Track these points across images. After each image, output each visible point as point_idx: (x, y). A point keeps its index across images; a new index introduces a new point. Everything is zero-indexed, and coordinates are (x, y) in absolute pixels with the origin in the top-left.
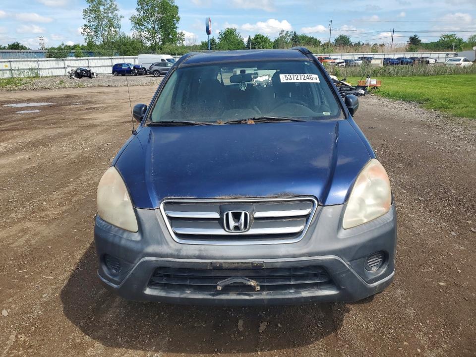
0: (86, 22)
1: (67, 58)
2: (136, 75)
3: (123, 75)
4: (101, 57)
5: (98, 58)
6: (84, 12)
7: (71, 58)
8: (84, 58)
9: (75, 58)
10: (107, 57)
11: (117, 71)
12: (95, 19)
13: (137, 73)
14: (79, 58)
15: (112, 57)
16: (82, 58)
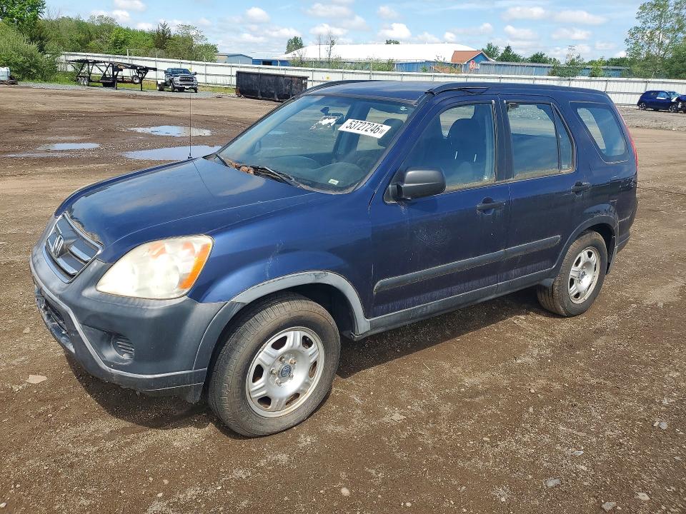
0: (639, 24)
1: (577, 78)
2: (677, 111)
3: (656, 110)
4: (630, 79)
5: (625, 79)
6: (640, 8)
7: (583, 78)
8: (601, 78)
9: (589, 78)
10: (641, 79)
11: (645, 103)
12: (654, 18)
13: (680, 109)
14: (593, 78)
15: (650, 80)
16: (598, 78)
